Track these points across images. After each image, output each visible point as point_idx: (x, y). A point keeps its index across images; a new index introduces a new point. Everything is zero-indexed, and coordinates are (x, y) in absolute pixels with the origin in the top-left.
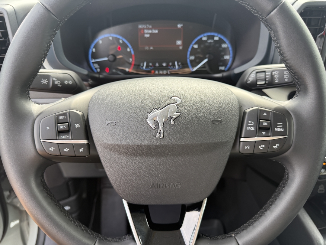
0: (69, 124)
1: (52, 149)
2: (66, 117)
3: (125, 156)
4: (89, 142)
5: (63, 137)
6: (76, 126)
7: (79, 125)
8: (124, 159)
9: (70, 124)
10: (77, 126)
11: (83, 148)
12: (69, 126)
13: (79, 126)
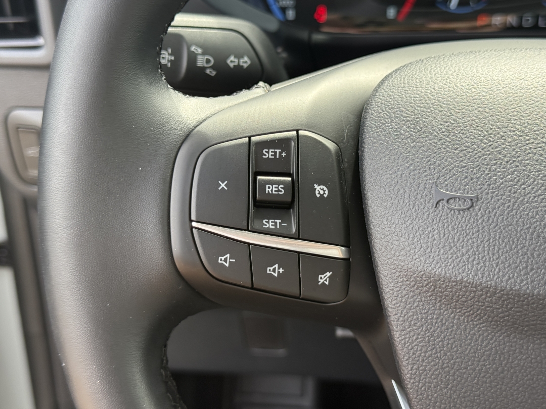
0: (293, 180)
1: (225, 260)
2: (284, 154)
3: (487, 330)
4: (350, 252)
5: (269, 224)
6: (317, 192)
7: (325, 188)
8: (482, 341)
9: (296, 183)
10: (320, 190)
11: (328, 274)
12: (293, 188)
13: (327, 192)
